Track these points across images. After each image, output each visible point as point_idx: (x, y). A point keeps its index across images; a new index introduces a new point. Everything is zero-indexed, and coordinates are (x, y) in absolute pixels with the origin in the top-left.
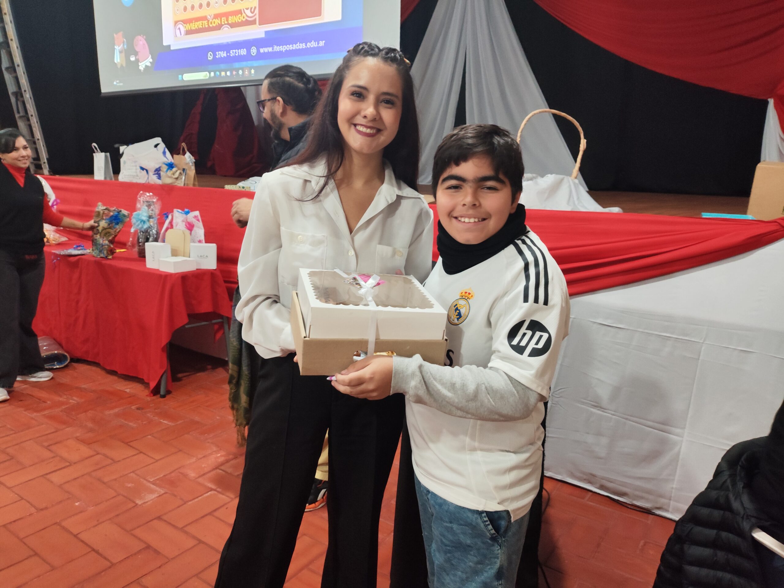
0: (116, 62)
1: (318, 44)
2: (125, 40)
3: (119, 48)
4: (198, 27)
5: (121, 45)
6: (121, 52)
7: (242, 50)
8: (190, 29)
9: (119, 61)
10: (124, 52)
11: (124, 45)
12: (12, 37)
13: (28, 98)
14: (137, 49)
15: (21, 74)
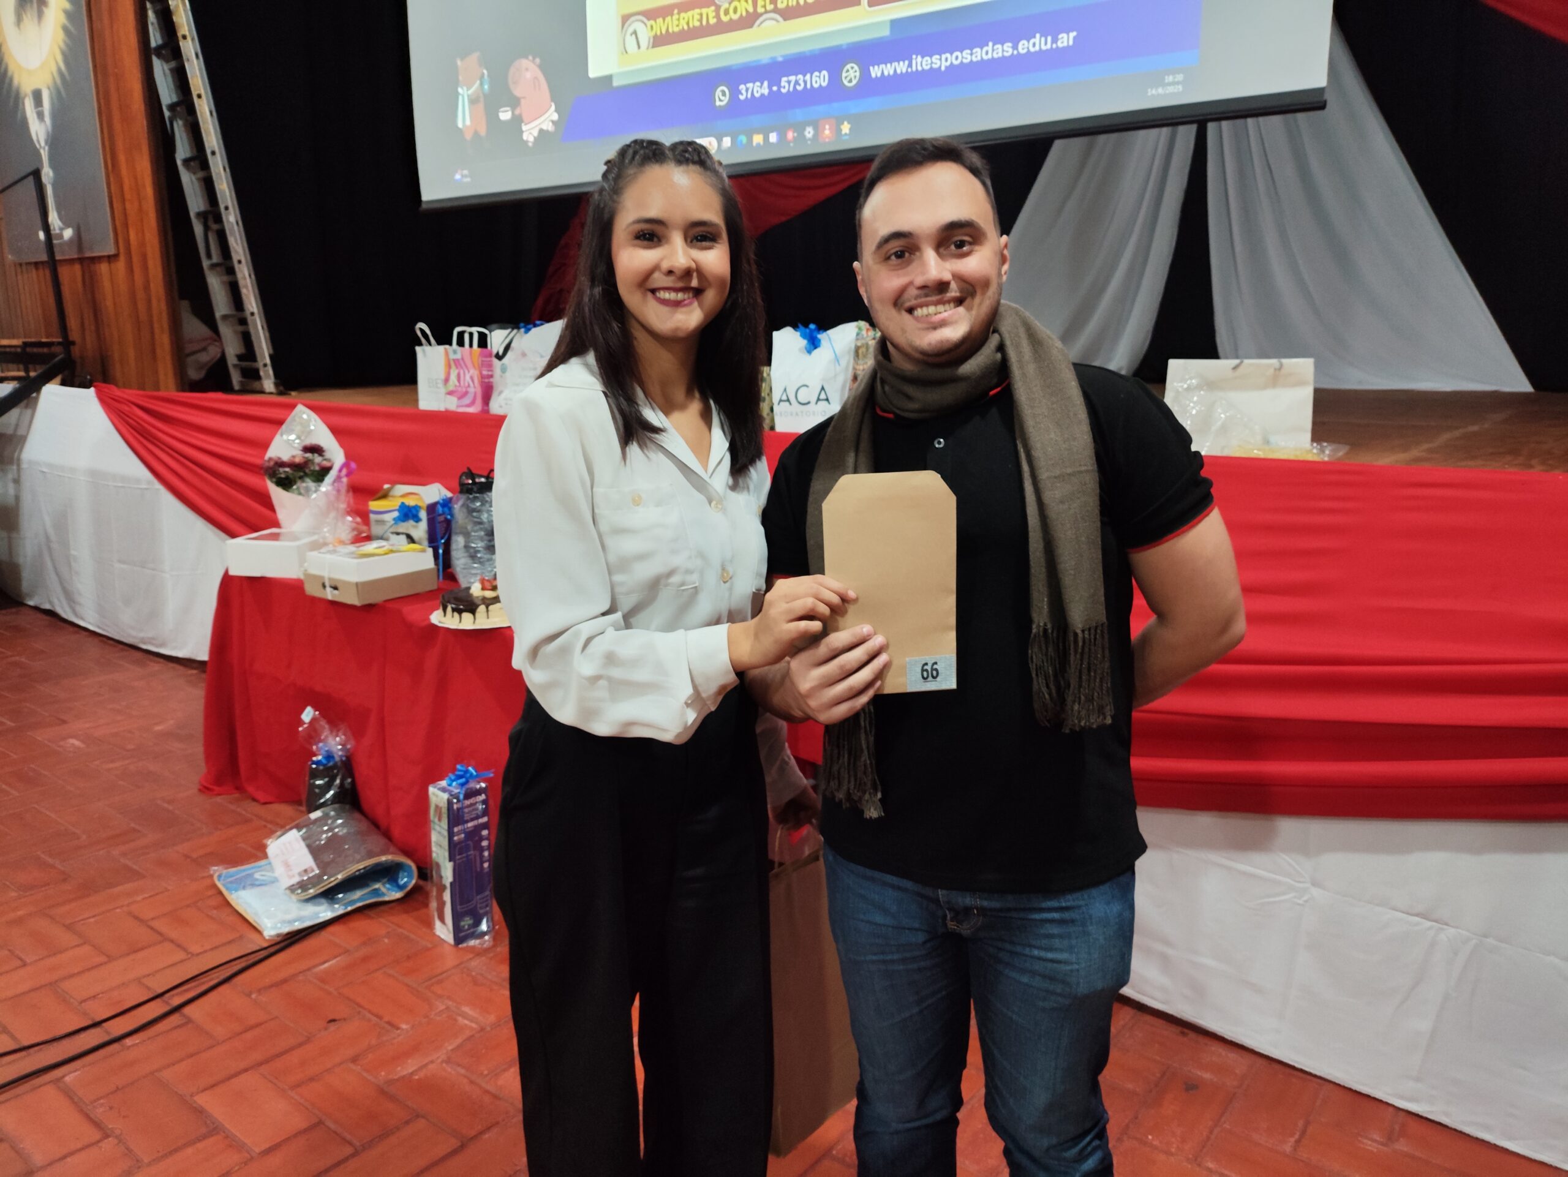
0: (460, 125)
1: (1055, 40)
2: (485, 72)
3: (470, 92)
4: (688, 24)
5: (474, 83)
6: (473, 101)
7: (817, 73)
8: (664, 32)
9: (468, 122)
10: (482, 99)
11: (482, 84)
12: (200, 90)
13: (232, 224)
14: (517, 92)
15: (220, 171)
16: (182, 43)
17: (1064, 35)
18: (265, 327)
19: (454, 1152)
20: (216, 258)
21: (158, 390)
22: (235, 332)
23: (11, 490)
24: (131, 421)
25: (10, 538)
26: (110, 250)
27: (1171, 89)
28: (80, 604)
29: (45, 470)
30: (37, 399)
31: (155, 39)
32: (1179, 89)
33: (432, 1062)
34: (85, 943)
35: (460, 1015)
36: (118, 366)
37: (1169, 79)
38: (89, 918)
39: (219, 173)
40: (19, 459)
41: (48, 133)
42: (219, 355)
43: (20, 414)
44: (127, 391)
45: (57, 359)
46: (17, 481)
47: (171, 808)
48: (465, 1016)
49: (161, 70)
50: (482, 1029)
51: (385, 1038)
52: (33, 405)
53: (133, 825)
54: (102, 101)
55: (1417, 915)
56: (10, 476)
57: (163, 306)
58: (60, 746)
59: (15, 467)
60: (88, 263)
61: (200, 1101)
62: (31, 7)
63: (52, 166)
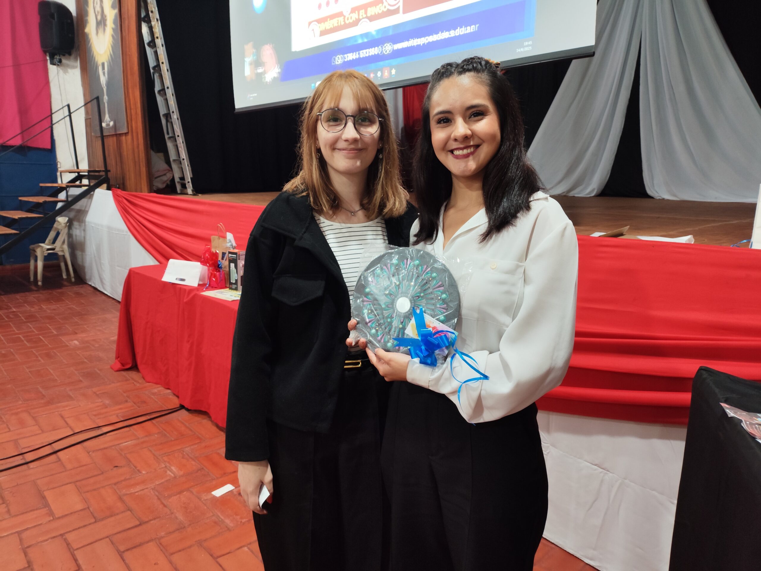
2: (254, 51)
3: (249, 60)
4: (333, 25)
5: (251, 56)
6: (250, 64)
8: (324, 29)
9: (248, 73)
10: (253, 63)
12: (163, 60)
13: (175, 119)
15: (170, 96)
16: (156, 40)
17: (473, 27)
18: (189, 165)
19: (136, 526)
20: (170, 135)
22: (177, 167)
23: (83, 235)
24: (122, 205)
25: (82, 255)
26: (125, 131)
27: (527, 49)
28: (105, 284)
29: (93, 226)
30: (93, 194)
32: (530, 48)
33: (147, 488)
34: (36, 425)
35: (169, 470)
36: (128, 181)
37: (526, 43)
38: (43, 415)
39: (170, 97)
40: (85, 221)
41: (106, 81)
42: (171, 177)
43: (87, 201)
45: (102, 178)
46: (84, 230)
47: (99, 372)
48: (171, 471)
49: (149, 51)
50: (175, 477)
51: (133, 476)
52: (91, 197)
53: (81, 378)
54: (124, 67)
55: (596, 465)
56: (82, 228)
57: (143, 155)
58: (69, 343)
59: (84, 224)
60: (118, 136)
61: (46, 493)
62: (101, 27)
63: (107, 95)
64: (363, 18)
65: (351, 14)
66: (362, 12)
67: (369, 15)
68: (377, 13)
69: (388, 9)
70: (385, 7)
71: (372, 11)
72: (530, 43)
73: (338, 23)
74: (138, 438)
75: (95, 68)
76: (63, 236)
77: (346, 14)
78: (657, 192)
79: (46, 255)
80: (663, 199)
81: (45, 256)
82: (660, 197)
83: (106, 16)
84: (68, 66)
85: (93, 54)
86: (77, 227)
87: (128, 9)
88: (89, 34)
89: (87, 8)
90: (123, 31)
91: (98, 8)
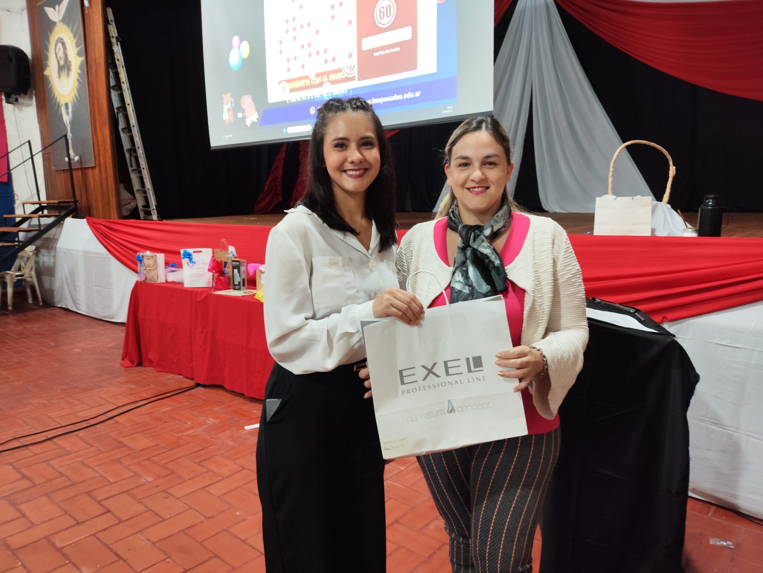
0: (224, 119)
1: (414, 94)
2: (233, 100)
3: (228, 107)
4: (301, 85)
5: (229, 104)
6: (229, 110)
8: (293, 87)
9: (227, 118)
10: (232, 110)
11: (232, 104)
12: (129, 101)
13: (141, 154)
14: (244, 107)
15: (136, 132)
16: (122, 85)
17: (417, 93)
18: (154, 194)
20: (134, 167)
21: (111, 219)
22: (141, 196)
23: (52, 260)
24: (100, 231)
25: (51, 280)
26: (93, 165)
27: (449, 111)
28: (79, 304)
29: (65, 251)
30: (63, 223)
31: (112, 83)
33: (196, 431)
34: (83, 404)
35: (208, 420)
36: (95, 211)
37: (448, 108)
38: (85, 397)
39: (136, 134)
40: (55, 248)
41: (70, 120)
42: (135, 206)
43: (57, 230)
44: (99, 220)
45: (71, 208)
46: (54, 257)
47: (111, 369)
49: (114, 95)
50: (215, 424)
51: (182, 426)
52: (61, 226)
53: (99, 373)
54: (92, 108)
56: (52, 254)
57: (113, 186)
58: (72, 351)
59: (54, 251)
60: (84, 170)
61: (121, 440)
62: (65, 71)
63: (72, 132)
64: (326, 82)
65: (316, 78)
66: (325, 77)
67: (331, 79)
68: (337, 79)
69: (346, 77)
70: (344, 75)
71: (332, 77)
72: (451, 107)
73: (305, 84)
74: (172, 406)
75: (56, 107)
76: (31, 264)
77: (312, 76)
78: (551, 208)
79: (15, 281)
80: (556, 212)
81: (15, 283)
82: (553, 211)
83: (70, 62)
84: (23, 104)
85: (54, 95)
86: (46, 254)
87: (95, 58)
88: (49, 77)
89: (46, 53)
90: (89, 76)
91: (61, 54)
